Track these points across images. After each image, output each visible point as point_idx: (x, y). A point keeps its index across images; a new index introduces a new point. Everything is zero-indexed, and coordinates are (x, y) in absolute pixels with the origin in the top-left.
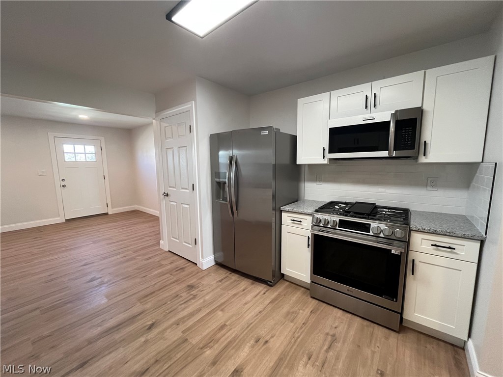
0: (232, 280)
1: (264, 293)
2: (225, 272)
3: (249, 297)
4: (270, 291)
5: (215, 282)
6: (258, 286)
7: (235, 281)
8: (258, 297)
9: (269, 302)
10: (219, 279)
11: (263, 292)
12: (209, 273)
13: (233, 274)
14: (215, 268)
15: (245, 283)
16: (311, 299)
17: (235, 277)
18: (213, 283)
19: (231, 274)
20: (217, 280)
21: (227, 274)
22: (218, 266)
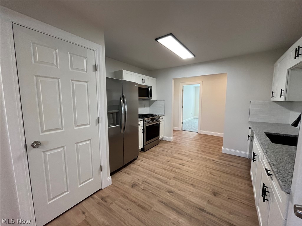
2: (119, 174)
7: (130, 169)
8: (144, 162)
11: (141, 161)
12: (117, 180)
16: (146, 152)
17: (126, 169)
18: (130, 177)
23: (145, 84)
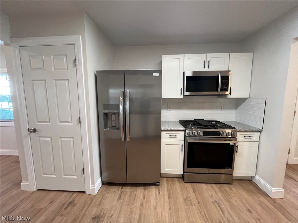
0: (128, 194)
1: (159, 193)
2: (116, 189)
3: (153, 202)
4: (160, 189)
5: (116, 201)
6: (150, 190)
7: (131, 193)
8: (158, 198)
9: (167, 198)
10: (117, 197)
11: (157, 193)
12: (103, 196)
13: (124, 187)
14: (105, 188)
15: (140, 191)
16: (186, 184)
17: (128, 190)
18: (115, 203)
19: (122, 188)
20: (116, 199)
21: (120, 189)
22: (106, 186)
23: (211, 69)
